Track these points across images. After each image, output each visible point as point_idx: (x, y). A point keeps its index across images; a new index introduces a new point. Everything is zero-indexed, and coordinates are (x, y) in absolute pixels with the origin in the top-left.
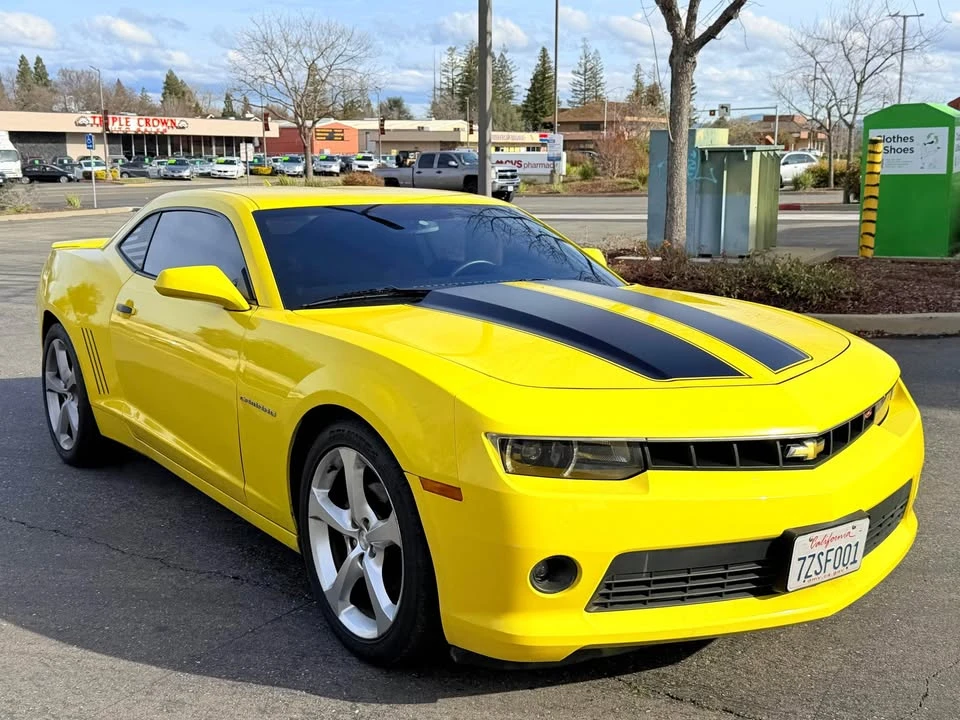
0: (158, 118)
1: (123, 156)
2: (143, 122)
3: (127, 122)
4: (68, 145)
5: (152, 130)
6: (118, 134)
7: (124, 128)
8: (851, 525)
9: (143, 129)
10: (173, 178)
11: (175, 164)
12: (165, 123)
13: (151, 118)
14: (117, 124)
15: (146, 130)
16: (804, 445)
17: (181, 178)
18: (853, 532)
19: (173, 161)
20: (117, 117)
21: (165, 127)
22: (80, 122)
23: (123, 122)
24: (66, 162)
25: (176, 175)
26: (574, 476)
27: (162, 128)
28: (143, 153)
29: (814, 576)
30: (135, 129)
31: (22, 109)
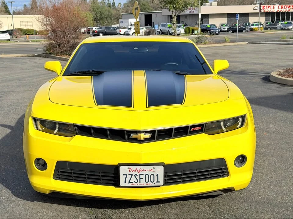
0: (287, 5)
1: (270, 21)
2: (280, 7)
3: (274, 7)
4: (249, 18)
5: (284, 10)
6: (270, 13)
7: (272, 10)
8: (153, 167)
9: (280, 10)
10: (285, 30)
11: (287, 24)
12: (289, 7)
13: (284, 5)
14: (269, 8)
15: (281, 11)
16: (137, 134)
17: (288, 30)
18: (154, 170)
19: (286, 22)
20: (270, 5)
21: (289, 9)
22: (255, 9)
23: (272, 7)
24: (247, 24)
25: (286, 28)
26: (57, 134)
27: (288, 9)
28: (279, 20)
29: (134, 183)
30: (277, 10)
31: (240, 5)
